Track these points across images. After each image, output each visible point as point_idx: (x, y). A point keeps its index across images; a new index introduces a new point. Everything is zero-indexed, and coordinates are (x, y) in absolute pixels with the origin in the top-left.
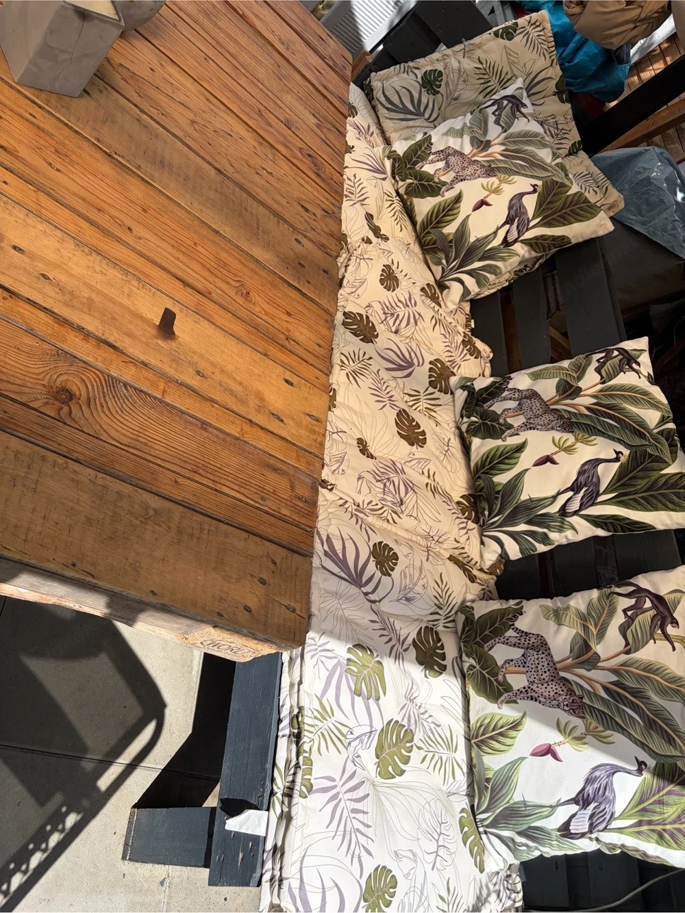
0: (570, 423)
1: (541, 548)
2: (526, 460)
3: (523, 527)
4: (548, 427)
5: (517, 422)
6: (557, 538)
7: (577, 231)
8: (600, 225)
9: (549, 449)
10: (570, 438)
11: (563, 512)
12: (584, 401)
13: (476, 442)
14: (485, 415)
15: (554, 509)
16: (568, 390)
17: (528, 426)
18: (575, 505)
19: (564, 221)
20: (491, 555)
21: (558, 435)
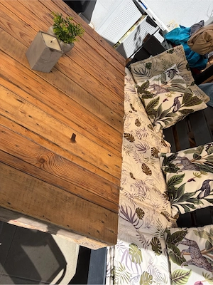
0: (199, 168)
1: (192, 210)
2: (185, 180)
3: (185, 202)
4: (191, 169)
5: (181, 167)
6: (197, 206)
7: (196, 108)
8: (203, 106)
9: (192, 177)
10: (199, 173)
11: (198, 197)
12: (203, 161)
13: (168, 174)
14: (171, 165)
16: (197, 157)
17: (185, 169)
18: (202, 195)
19: (192, 105)
20: (175, 212)
21: (195, 172)
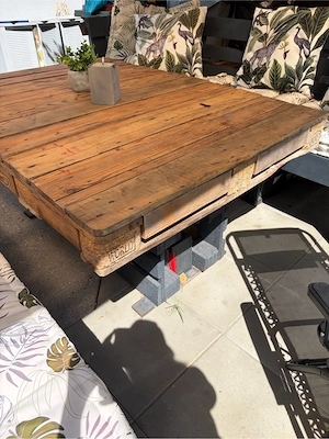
0: (276, 41)
1: (314, 72)
2: (281, 62)
3: (304, 74)
4: (273, 49)
6: (314, 64)
7: (201, 19)
8: (203, 11)
9: (283, 51)
10: (283, 42)
11: (307, 57)
12: (271, 33)
13: (263, 80)
15: (304, 59)
16: (263, 38)
17: (269, 57)
18: (307, 51)
19: (196, 20)
21: (279, 46)
